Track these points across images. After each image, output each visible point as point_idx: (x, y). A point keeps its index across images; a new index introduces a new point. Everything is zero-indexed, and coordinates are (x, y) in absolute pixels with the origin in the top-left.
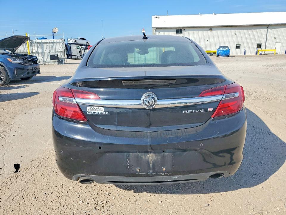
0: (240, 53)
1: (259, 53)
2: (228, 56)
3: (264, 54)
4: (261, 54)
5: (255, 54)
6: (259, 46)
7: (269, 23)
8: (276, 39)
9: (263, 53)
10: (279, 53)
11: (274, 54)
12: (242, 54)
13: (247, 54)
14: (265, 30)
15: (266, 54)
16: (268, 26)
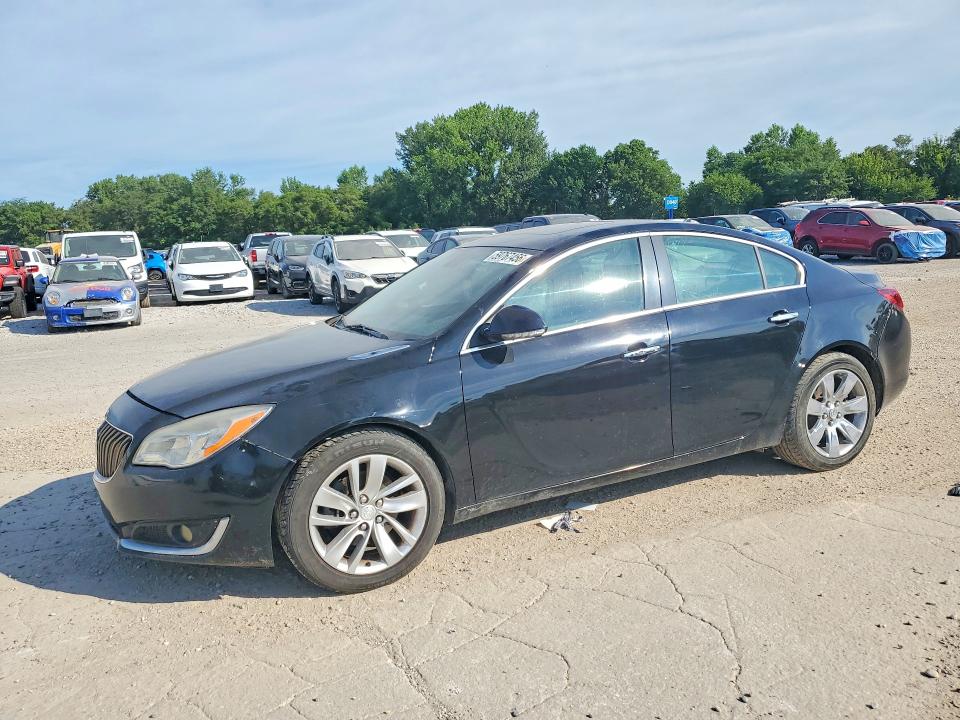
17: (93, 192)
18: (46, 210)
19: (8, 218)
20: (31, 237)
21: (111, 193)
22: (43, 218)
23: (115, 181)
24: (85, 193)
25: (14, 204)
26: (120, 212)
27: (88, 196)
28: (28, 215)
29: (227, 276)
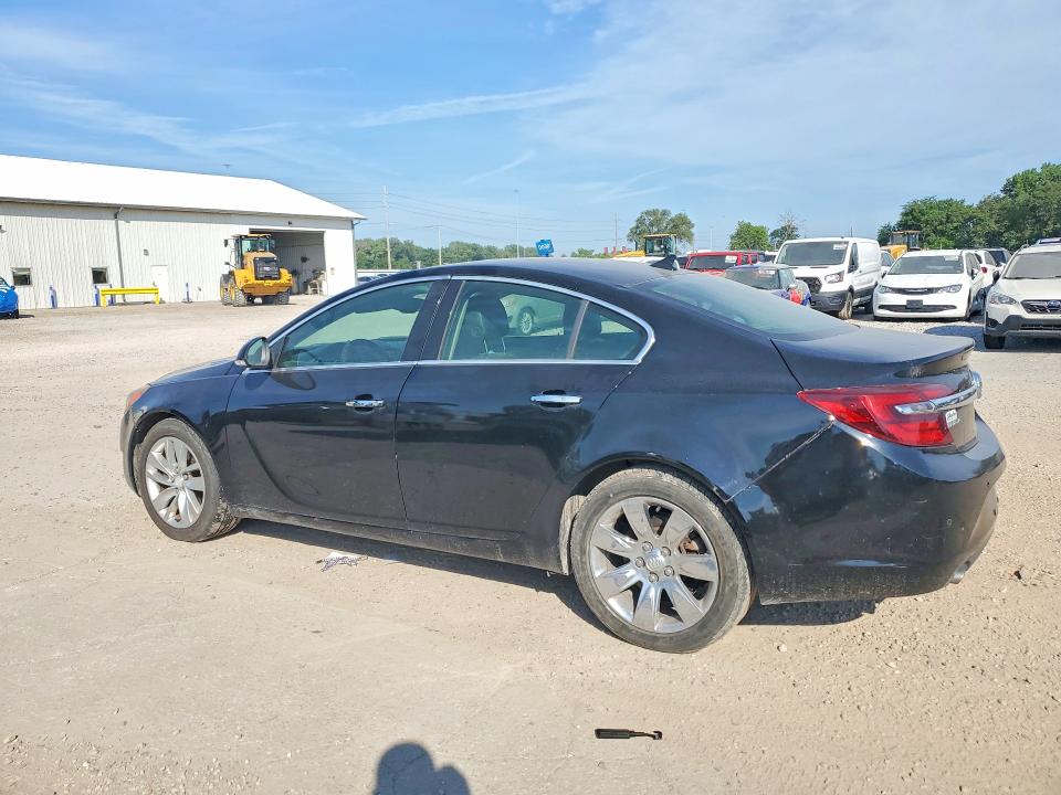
0: (37, 304)
1: (104, 300)
2: (16, 315)
3: (122, 304)
4: (112, 303)
5: (93, 303)
6: (99, 276)
7: (117, 202)
8: (150, 254)
9: (119, 299)
10: (167, 301)
11: (154, 303)
12: (45, 303)
13: (61, 304)
14: (107, 226)
15: (129, 304)
16: (116, 211)
17: (1010, 188)
18: (954, 207)
19: (914, 218)
20: (932, 237)
21: (1031, 185)
22: (948, 217)
23: (1039, 171)
24: (1001, 187)
25: (924, 202)
26: (1034, 208)
27: (1004, 191)
28: (935, 214)
29: (930, 291)
